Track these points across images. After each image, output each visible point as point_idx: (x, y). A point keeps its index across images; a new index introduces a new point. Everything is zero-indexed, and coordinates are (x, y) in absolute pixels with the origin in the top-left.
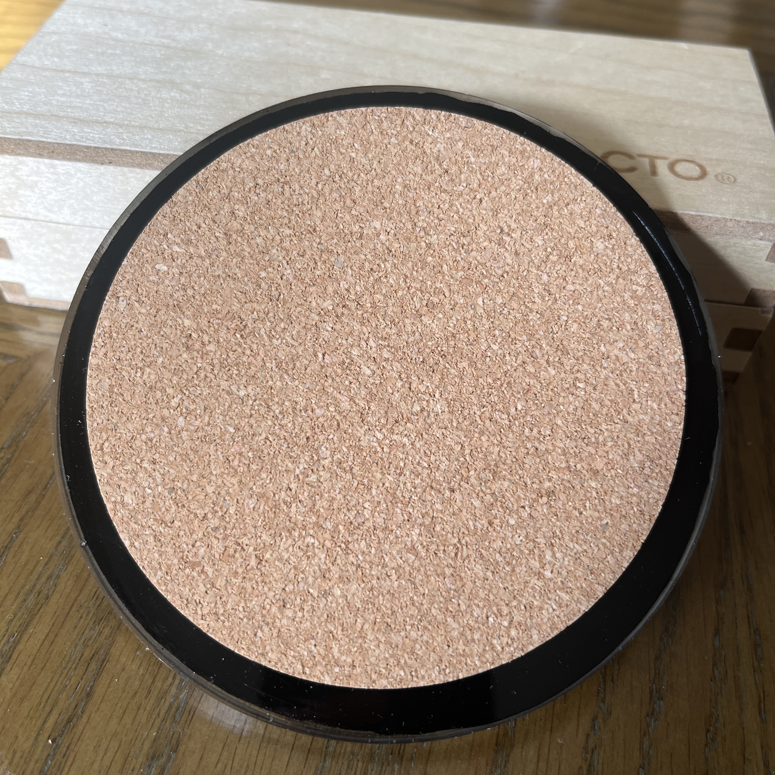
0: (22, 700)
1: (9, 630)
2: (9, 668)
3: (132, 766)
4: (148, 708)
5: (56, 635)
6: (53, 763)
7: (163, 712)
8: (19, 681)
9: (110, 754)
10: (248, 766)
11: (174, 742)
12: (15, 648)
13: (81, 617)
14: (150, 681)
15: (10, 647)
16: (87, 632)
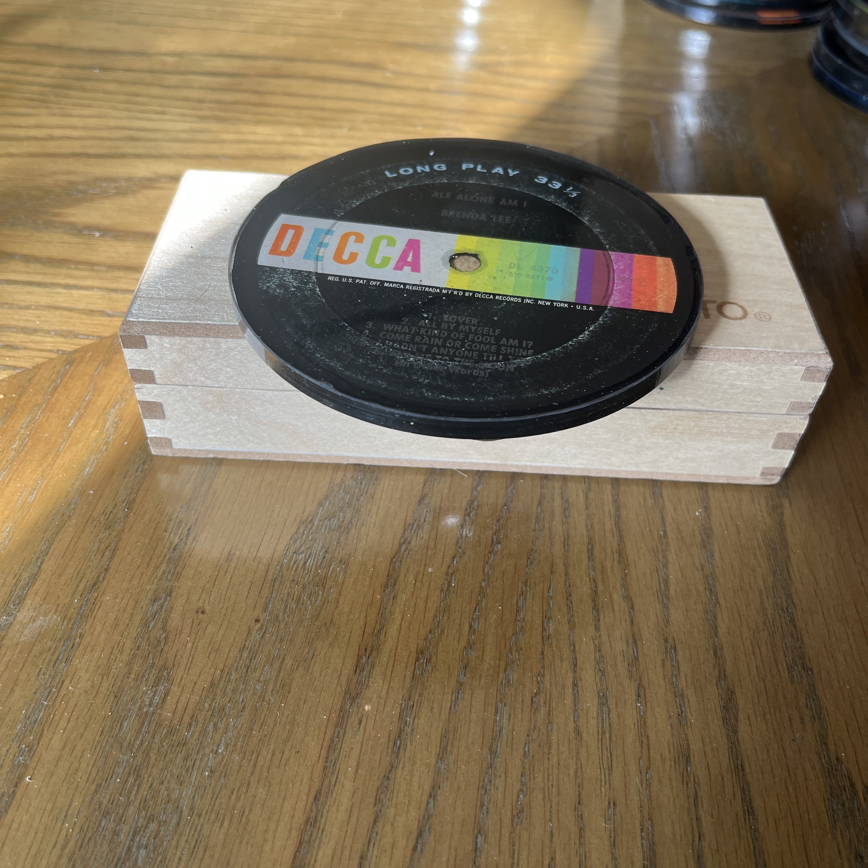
0: (60, 576)
1: (45, 537)
2: (47, 558)
3: (141, 606)
4: (149, 574)
5: (79, 538)
6: (86, 608)
7: (159, 575)
8: (56, 566)
9: (125, 601)
10: (220, 600)
11: (168, 591)
12: (51, 547)
13: (95, 526)
14: (148, 560)
15: (47, 547)
16: (101, 534)
